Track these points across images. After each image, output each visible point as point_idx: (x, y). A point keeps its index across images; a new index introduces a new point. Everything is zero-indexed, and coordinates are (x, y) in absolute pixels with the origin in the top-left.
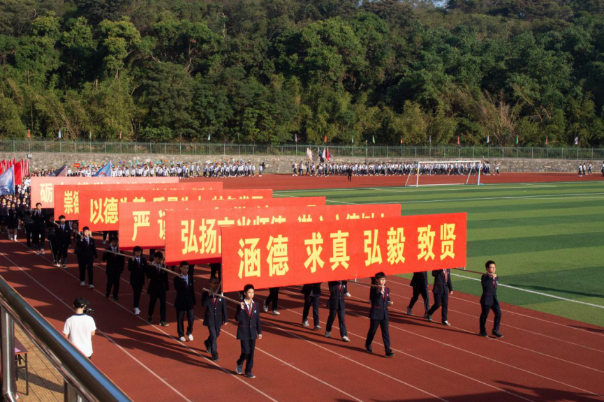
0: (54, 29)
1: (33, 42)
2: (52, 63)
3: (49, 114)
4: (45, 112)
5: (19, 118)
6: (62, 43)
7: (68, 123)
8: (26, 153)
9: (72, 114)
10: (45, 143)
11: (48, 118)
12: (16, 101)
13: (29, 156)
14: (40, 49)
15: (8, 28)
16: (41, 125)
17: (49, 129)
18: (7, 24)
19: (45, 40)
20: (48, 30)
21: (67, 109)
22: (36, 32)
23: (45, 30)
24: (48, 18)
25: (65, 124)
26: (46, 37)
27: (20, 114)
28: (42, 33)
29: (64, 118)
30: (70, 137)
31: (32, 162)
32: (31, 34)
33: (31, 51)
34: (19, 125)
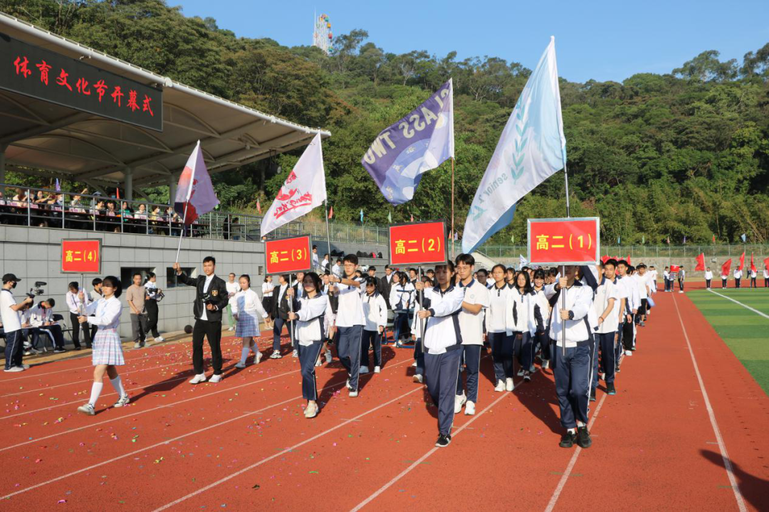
0: (753, 138)
1: (732, 154)
2: (750, 171)
3: (734, 218)
4: (731, 217)
5: (706, 225)
6: (761, 151)
7: (754, 227)
8: (710, 258)
9: (759, 217)
10: (730, 248)
11: (735, 223)
12: (703, 209)
13: (714, 260)
14: (737, 159)
15: (709, 145)
16: (727, 230)
17: (736, 233)
18: (708, 141)
19: (745, 150)
20: (746, 141)
21: (753, 213)
22: (734, 144)
23: (744, 141)
24: (747, 129)
25: (752, 228)
26: (745, 147)
27: (707, 221)
28: (742, 144)
29: (749, 221)
30: (757, 240)
31: (716, 266)
32: (731, 146)
33: (729, 162)
34: (706, 232)
